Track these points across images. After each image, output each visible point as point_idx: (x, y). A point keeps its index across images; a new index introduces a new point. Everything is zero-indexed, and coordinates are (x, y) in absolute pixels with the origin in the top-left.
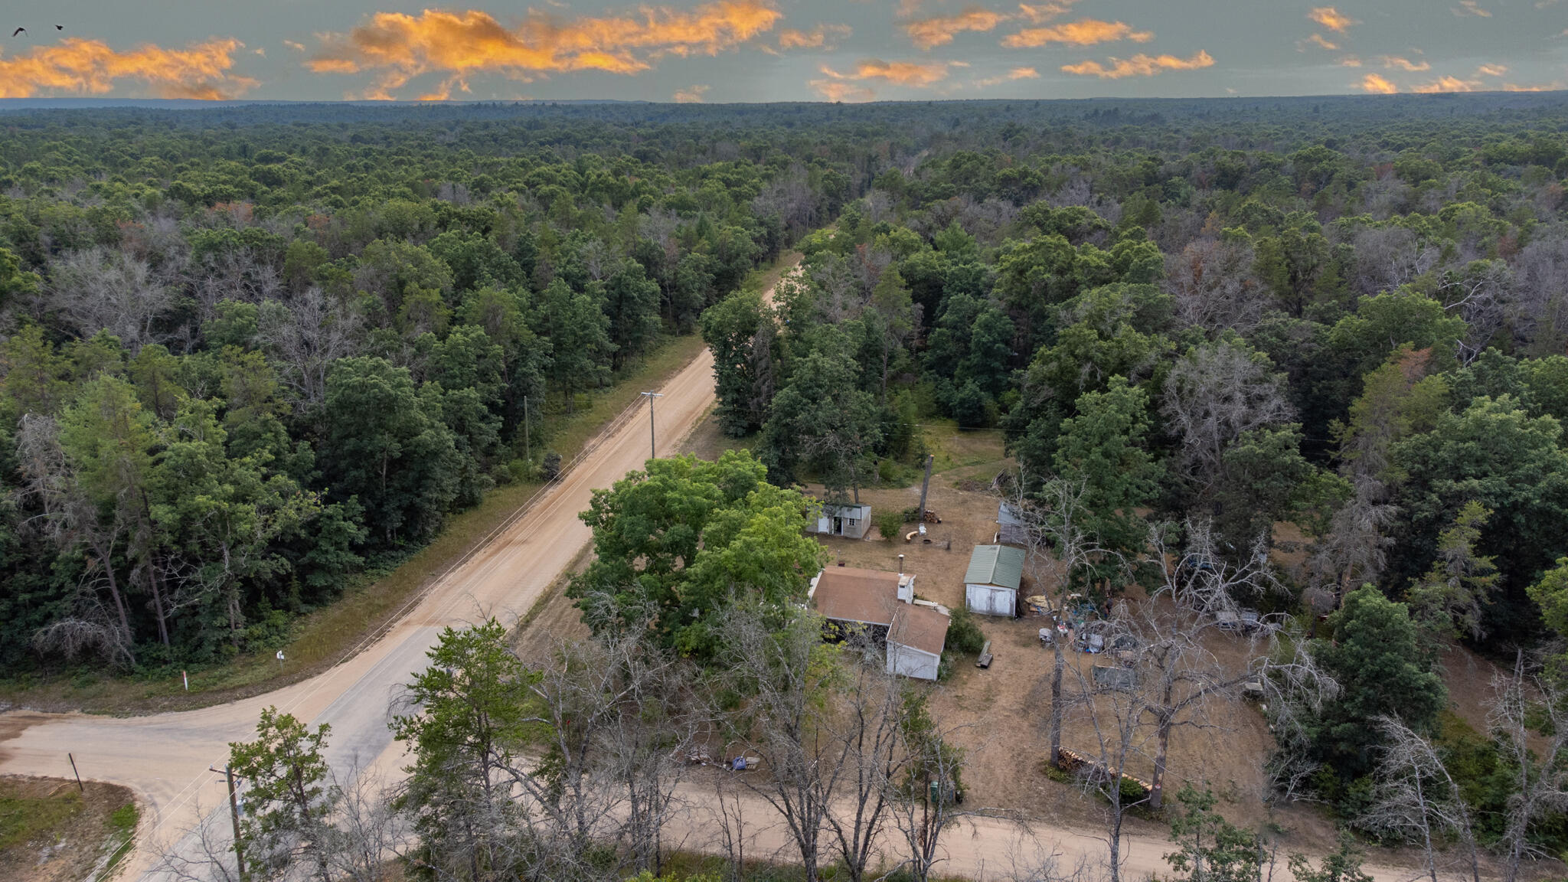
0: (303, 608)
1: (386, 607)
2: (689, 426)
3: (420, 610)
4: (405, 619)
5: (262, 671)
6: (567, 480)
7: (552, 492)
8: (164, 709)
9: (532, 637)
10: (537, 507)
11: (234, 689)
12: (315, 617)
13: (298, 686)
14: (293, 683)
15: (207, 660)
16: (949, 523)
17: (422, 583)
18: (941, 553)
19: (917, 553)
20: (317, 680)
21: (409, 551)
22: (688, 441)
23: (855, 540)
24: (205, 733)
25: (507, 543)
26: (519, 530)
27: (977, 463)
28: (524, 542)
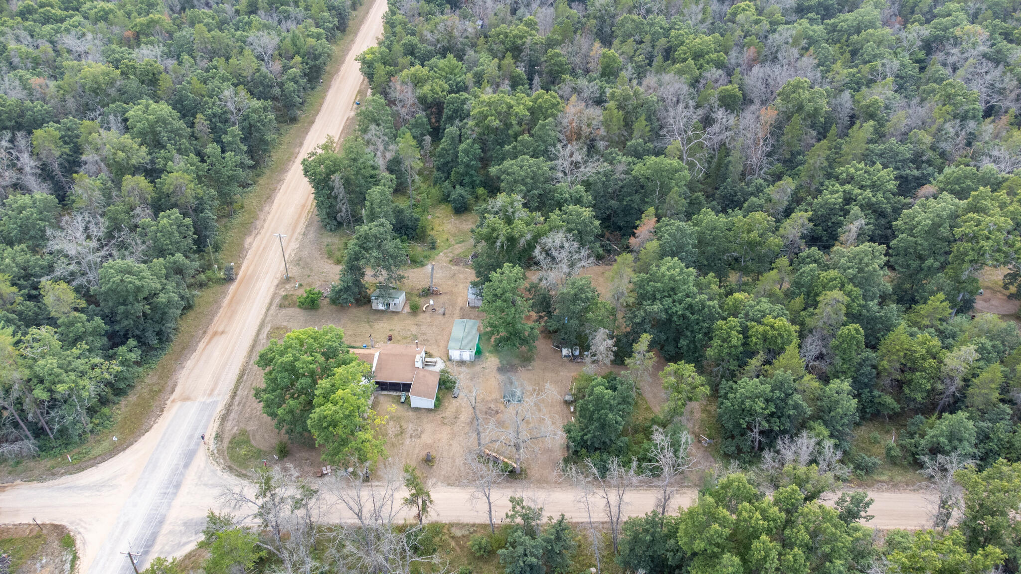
0: (116, 399)
1: (160, 391)
2: (303, 220)
3: (178, 390)
4: (172, 398)
5: (105, 444)
6: (239, 277)
7: (233, 287)
8: (63, 474)
9: (239, 404)
10: (226, 302)
11: (95, 458)
12: (123, 403)
13: (128, 451)
14: (124, 450)
15: (75, 443)
16: (446, 293)
17: (175, 371)
18: (441, 317)
19: (429, 320)
20: (136, 446)
21: (162, 349)
22: (304, 234)
23: (397, 313)
24: (89, 487)
25: (215, 334)
26: (218, 323)
27: (463, 241)
28: (223, 333)
